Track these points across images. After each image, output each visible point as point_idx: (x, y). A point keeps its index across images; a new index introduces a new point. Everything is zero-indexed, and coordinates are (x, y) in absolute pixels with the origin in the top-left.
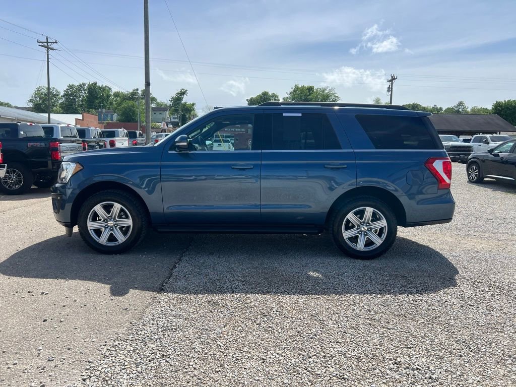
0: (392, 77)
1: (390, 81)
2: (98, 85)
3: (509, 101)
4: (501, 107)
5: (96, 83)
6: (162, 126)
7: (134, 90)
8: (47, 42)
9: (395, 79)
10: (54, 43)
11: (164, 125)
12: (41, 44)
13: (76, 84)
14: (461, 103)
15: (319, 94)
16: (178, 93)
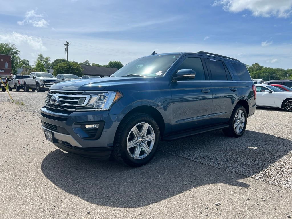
0: (67, 43)
1: (66, 45)
3: (115, 62)
4: (113, 64)
9: (69, 44)
14: (87, 61)
15: (3, 47)
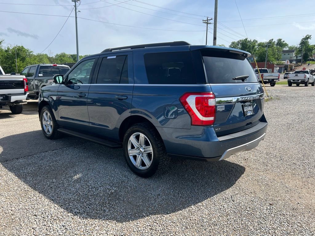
2: (248, 40)
5: (246, 39)
6: (286, 63)
7: (270, 40)
8: (207, 20)
10: (210, 20)
11: (288, 62)
12: (204, 22)
13: (236, 41)
16: (304, 39)
